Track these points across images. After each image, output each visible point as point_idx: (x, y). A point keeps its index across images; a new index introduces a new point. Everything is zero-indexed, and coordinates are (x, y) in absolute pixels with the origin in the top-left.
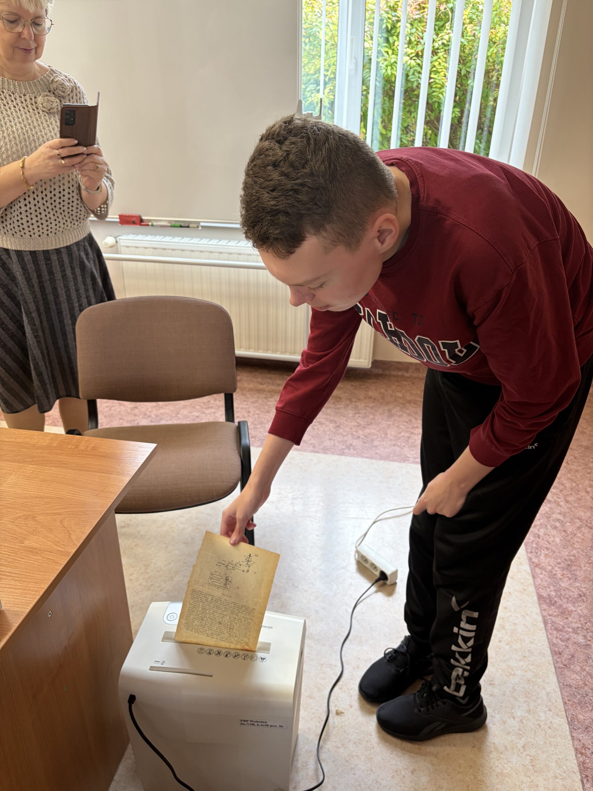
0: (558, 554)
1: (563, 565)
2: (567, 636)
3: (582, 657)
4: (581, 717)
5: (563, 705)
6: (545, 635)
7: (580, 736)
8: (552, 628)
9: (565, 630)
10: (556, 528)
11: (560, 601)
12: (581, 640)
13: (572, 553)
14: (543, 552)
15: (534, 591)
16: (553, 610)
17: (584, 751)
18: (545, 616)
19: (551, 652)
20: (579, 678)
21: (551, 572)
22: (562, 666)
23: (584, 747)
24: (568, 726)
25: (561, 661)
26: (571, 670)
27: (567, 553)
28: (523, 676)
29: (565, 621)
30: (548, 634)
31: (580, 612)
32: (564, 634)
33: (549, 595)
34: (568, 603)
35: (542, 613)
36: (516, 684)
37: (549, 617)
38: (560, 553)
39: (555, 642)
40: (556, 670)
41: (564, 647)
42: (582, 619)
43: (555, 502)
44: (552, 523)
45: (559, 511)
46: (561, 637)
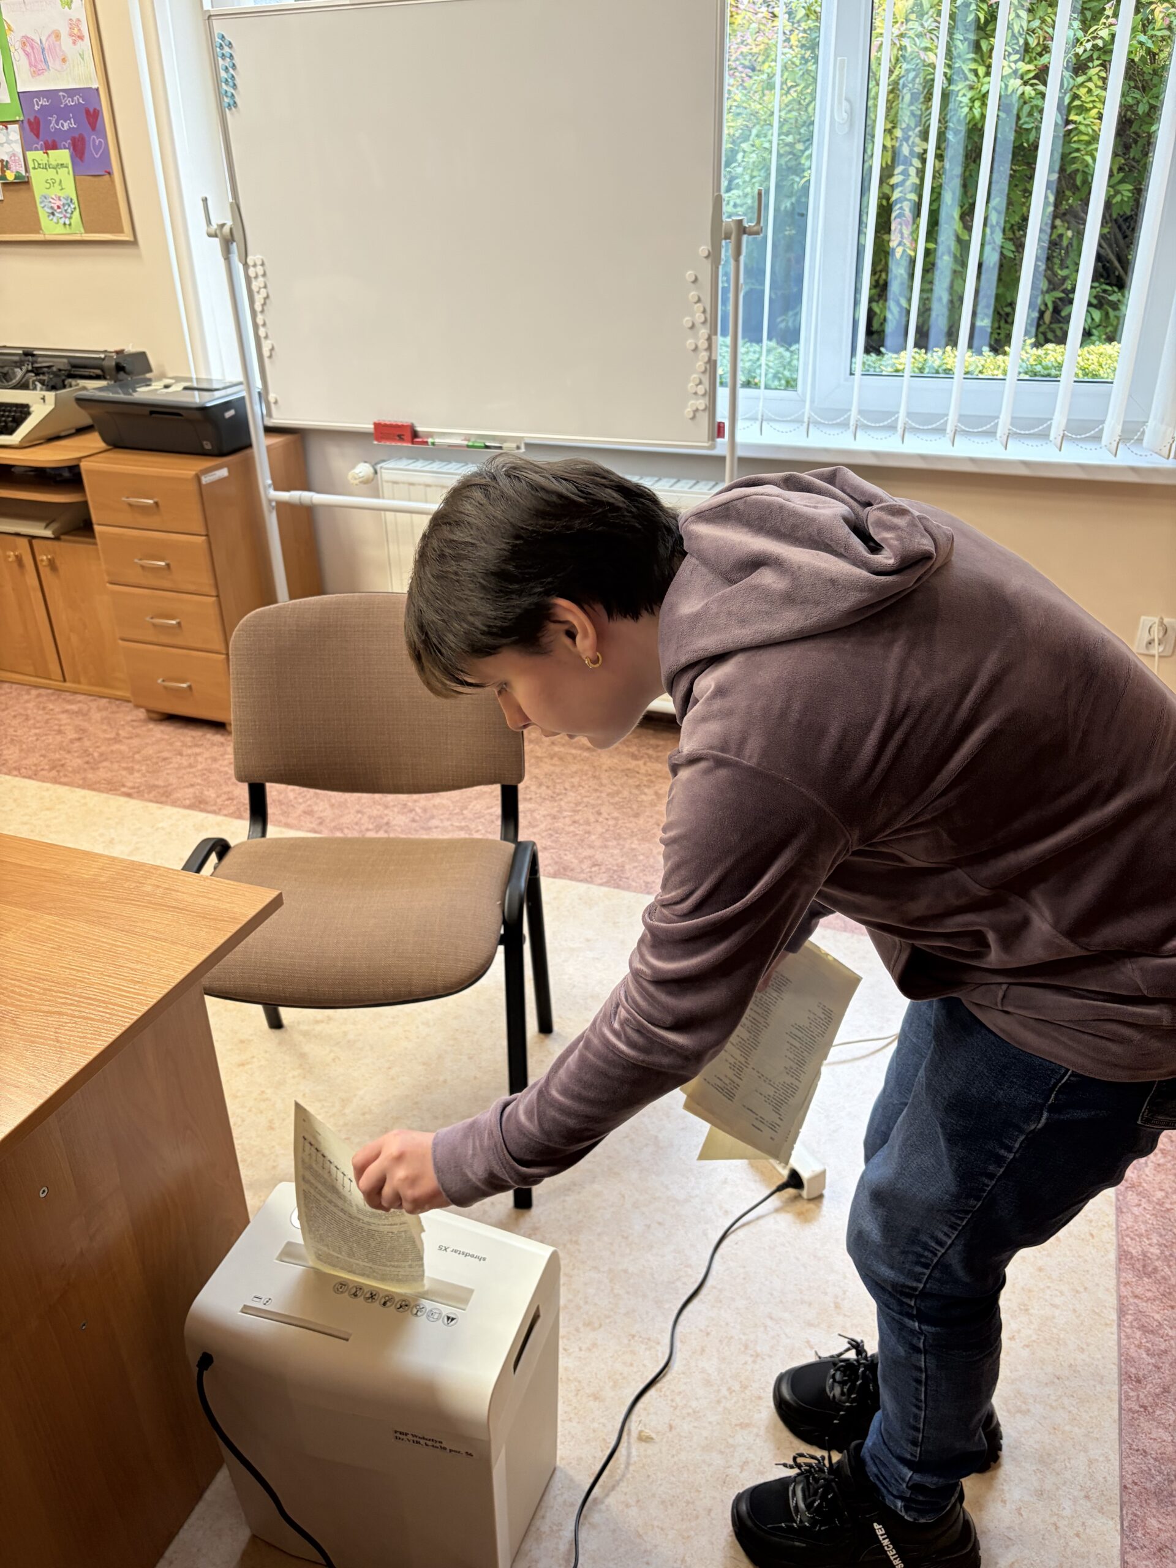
24: (1119, 1538)
25: (1138, 1396)
26: (1154, 1420)
28: (1045, 1418)
30: (1122, 1335)
32: (1157, 1340)
33: (1144, 1254)
35: (1118, 1290)
36: (1026, 1432)
37: (1131, 1300)
39: (1134, 1355)
40: (1120, 1414)
41: (1150, 1367)
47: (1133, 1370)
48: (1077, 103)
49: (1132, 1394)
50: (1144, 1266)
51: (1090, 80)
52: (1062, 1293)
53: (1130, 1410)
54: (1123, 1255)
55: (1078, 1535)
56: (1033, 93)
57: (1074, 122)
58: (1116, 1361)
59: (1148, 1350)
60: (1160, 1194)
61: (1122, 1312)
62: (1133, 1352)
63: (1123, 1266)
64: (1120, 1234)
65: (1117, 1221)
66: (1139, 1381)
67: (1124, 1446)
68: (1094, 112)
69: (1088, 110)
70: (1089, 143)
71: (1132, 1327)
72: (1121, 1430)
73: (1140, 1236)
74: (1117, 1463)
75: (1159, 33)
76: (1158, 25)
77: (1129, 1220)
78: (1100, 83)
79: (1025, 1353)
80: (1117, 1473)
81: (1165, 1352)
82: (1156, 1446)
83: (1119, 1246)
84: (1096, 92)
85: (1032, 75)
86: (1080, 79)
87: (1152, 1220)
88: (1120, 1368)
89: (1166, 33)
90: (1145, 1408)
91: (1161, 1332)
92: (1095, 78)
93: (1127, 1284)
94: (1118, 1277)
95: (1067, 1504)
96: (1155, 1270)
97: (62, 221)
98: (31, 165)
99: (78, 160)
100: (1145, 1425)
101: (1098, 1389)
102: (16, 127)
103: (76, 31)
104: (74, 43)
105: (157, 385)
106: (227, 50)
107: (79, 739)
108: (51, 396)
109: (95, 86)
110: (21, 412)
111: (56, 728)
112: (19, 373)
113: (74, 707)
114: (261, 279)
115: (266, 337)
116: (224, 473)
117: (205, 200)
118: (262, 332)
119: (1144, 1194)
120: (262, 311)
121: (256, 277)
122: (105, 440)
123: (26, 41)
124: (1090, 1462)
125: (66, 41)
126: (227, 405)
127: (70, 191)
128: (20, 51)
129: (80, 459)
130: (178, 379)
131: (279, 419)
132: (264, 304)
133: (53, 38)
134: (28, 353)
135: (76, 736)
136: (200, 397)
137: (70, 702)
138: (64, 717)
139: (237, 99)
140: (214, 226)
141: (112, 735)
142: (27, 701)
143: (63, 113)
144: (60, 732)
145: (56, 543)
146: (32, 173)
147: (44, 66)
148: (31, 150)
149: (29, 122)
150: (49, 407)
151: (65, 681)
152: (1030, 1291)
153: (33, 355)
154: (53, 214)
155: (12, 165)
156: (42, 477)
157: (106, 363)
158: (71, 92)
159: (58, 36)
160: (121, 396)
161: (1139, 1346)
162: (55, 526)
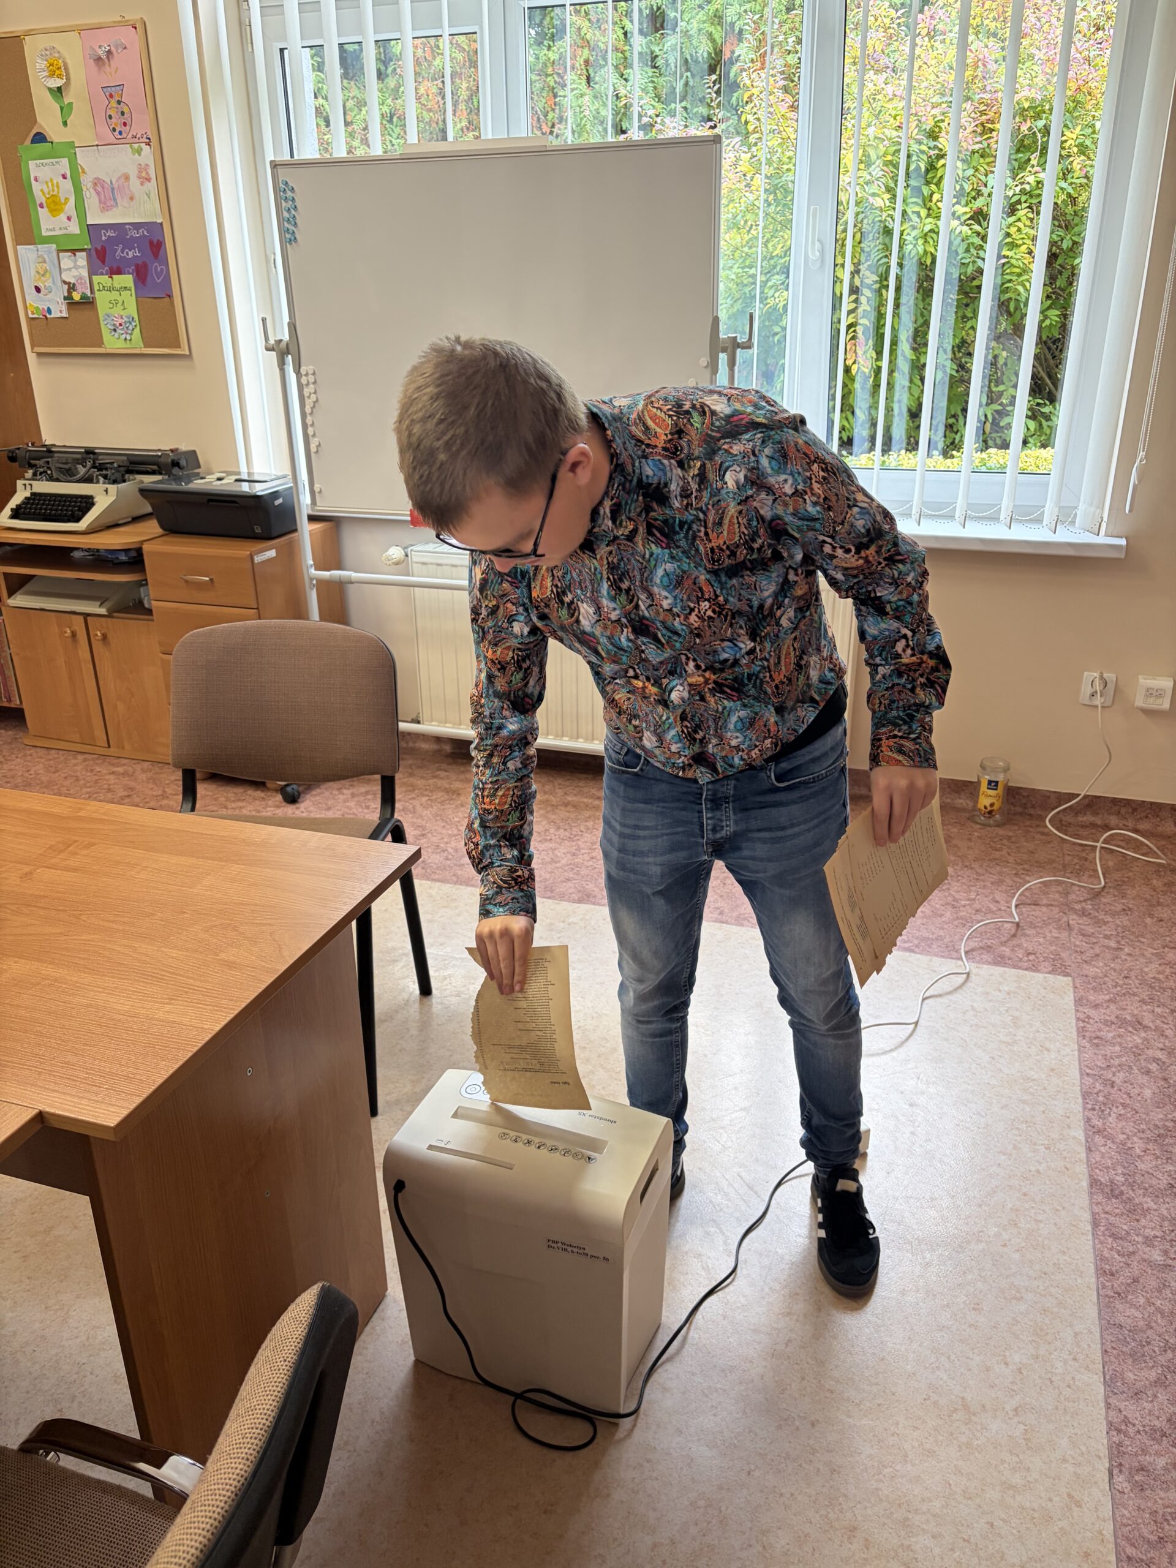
0: (1144, 1116)
1: (1148, 1134)
2: (1131, 1250)
3: (1153, 1283)
4: (1130, 1376)
6: (1091, 1243)
7: (1122, 1405)
8: (1106, 1233)
10: (1148, 1072)
11: (1131, 1192)
12: (1157, 1256)
13: (1170, 1116)
14: (1114, 1109)
15: (1086, 1171)
16: (1114, 1206)
17: (1123, 1427)
18: (1098, 1213)
19: (1097, 1269)
20: (1140, 1316)
21: (1124, 1144)
22: (1112, 1294)
23: (1126, 1421)
24: (1102, 1387)
25: (1113, 1286)
26: (1126, 1302)
27: (1161, 1116)
28: (1036, 1303)
29: (1135, 1224)
30: (1097, 1241)
31: (1165, 1212)
32: (1126, 1244)
33: (1112, 1181)
34: (1144, 1196)
35: (1091, 1209)
36: (1021, 1313)
37: (1103, 1216)
38: (1147, 1114)
40: (1098, 1299)
41: (1121, 1264)
42: (1166, 1224)
43: (1157, 1028)
44: (1144, 1064)
45: (1161, 1045)
46: (1119, 1248)
47: (1107, 1267)
48: (1009, 240)
49: (1107, 1284)
50: (1112, 1190)
51: (1019, 220)
52: (1044, 1212)
53: (1107, 1296)
54: (1094, 1183)
55: (1069, 1386)
56: (969, 232)
57: (1007, 257)
58: (1092, 1260)
59: (1118, 1252)
60: (1122, 1137)
61: (1095, 1224)
62: (1106, 1253)
63: (1094, 1190)
64: (1091, 1167)
65: (1088, 1157)
66: (1112, 1274)
67: (1103, 1322)
68: (1024, 248)
69: (1018, 246)
70: (1019, 275)
71: (1104, 1235)
72: (1100, 1310)
73: (1108, 1168)
74: (1098, 1335)
75: (1078, 181)
76: (1076, 175)
77: (1097, 1157)
78: (1028, 223)
79: (1017, 1256)
80: (1099, 1341)
81: (1134, 1253)
82: (1129, 1321)
83: (1090, 1176)
84: (1025, 230)
85: (968, 216)
86: (1012, 219)
87: (1117, 1156)
88: (1096, 1265)
89: (1085, 181)
90: (1119, 1294)
91: (1129, 1238)
92: (1024, 219)
93: (1098, 1204)
94: (1091, 1199)
95: (1059, 1364)
96: (1122, 1193)
97: (123, 337)
98: (96, 287)
99: (140, 284)
100: (1120, 1307)
101: (1079, 1281)
102: (84, 254)
103: (144, 174)
104: (142, 184)
105: (210, 478)
106: (289, 194)
107: (129, 796)
108: (112, 488)
109: (159, 221)
110: (87, 503)
111: (106, 787)
112: (82, 470)
113: (120, 770)
114: (312, 386)
115: (314, 435)
116: (272, 553)
117: (264, 320)
118: (310, 431)
119: (1110, 1138)
120: (311, 413)
121: (308, 384)
122: (162, 527)
123: (97, 183)
124: (1076, 1334)
125: (134, 183)
126: (275, 495)
127: (132, 310)
128: (92, 190)
129: (142, 542)
130: (229, 473)
131: (325, 507)
132: (313, 408)
133: (123, 179)
134: (90, 452)
135: (126, 793)
136: (250, 487)
137: (113, 765)
138: (112, 778)
139: (297, 236)
140: (272, 342)
141: (160, 792)
142: (75, 765)
143: (129, 244)
144: (109, 790)
145: (109, 620)
146: (97, 294)
147: (112, 203)
148: (96, 274)
149: (97, 250)
150: (110, 499)
151: (109, 746)
152: (1017, 1210)
153: (94, 453)
154: (115, 330)
155: (78, 287)
156: (101, 561)
157: (162, 460)
158: (136, 226)
159: (127, 178)
160: (174, 487)
161: (1111, 1249)
162: (108, 604)
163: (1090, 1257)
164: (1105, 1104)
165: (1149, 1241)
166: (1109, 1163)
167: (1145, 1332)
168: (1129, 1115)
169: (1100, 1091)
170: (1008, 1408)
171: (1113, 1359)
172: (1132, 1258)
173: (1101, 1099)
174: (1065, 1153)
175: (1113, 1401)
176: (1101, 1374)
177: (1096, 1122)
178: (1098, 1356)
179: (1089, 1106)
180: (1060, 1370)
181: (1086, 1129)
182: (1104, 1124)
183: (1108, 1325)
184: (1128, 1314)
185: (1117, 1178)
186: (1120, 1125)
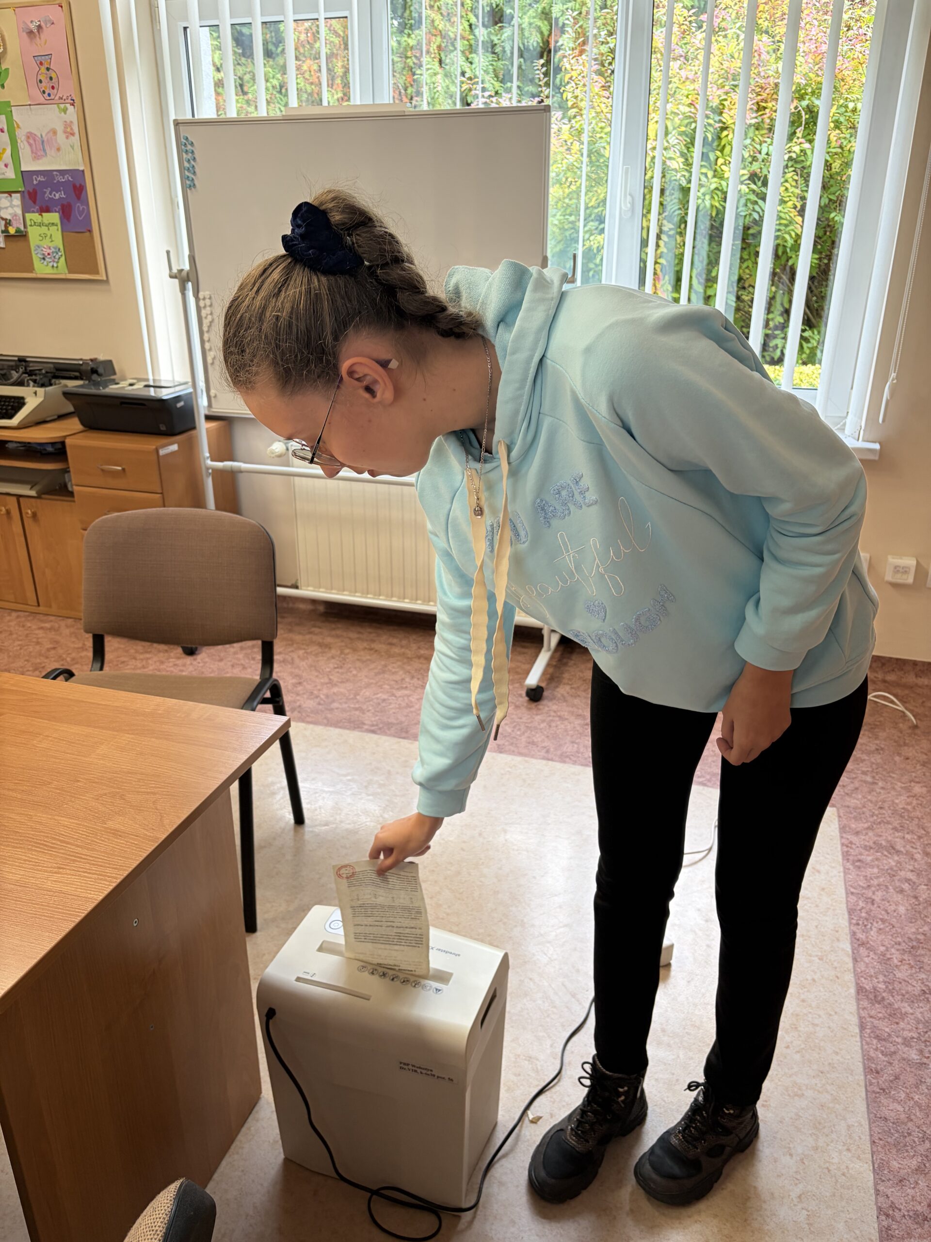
0: (899, 930)
1: (904, 946)
2: (892, 1049)
3: (912, 1080)
4: (895, 1164)
5: (869, 1145)
6: (859, 1044)
7: (889, 1192)
8: (872, 1035)
9: (890, 1040)
10: (902, 891)
11: (891, 998)
12: (914, 1055)
13: (921, 930)
14: (875, 924)
15: (853, 979)
16: (877, 1010)
17: (891, 1212)
18: (864, 1017)
19: (865, 1069)
20: (902, 1109)
21: (884, 955)
22: (878, 1090)
23: (893, 1206)
24: (872, 1175)
25: (878, 1082)
26: (890, 1097)
27: (913, 930)
28: (815, 1099)
29: (894, 1027)
30: (864, 1043)
31: (919, 1016)
32: (888, 1045)
33: (875, 988)
34: (902, 1001)
35: (859, 1014)
36: (802, 1109)
37: (868, 1019)
38: (902, 928)
39: (873, 1055)
40: (867, 1095)
41: (885, 1063)
42: (921, 1026)
43: (907, 853)
44: (898, 884)
45: (911, 868)
46: (883, 1049)
47: (873, 1066)
49: (874, 1081)
50: (875, 997)
51: (787, 181)
52: (820, 1016)
53: (874, 1092)
54: (860, 990)
55: (844, 1174)
56: (747, 190)
58: (861, 1060)
59: (882, 1052)
60: (882, 949)
61: (862, 1027)
62: (872, 1054)
63: (860, 997)
64: (857, 976)
65: (854, 967)
66: (878, 1072)
67: (872, 1115)
68: (790, 204)
69: (786, 202)
71: (870, 1037)
72: (868, 1105)
73: (871, 976)
74: (867, 1127)
75: (834, 150)
76: (832, 145)
77: (862, 966)
79: (797, 1057)
80: (868, 1133)
81: (895, 1053)
82: (893, 1114)
83: (857, 984)
87: (878, 966)
88: (864, 1064)
89: (839, 150)
90: (884, 1090)
93: (864, 1009)
94: (858, 1005)
95: (835, 1155)
96: (883, 998)
97: (51, 264)
98: (28, 223)
99: (65, 221)
100: (885, 1101)
101: (850, 1078)
102: (18, 195)
103: (69, 130)
104: (67, 138)
105: (123, 384)
106: (189, 147)
107: (54, 648)
108: (41, 391)
109: (81, 168)
110: (19, 403)
111: (35, 640)
112: (15, 375)
113: (47, 625)
114: (208, 309)
115: (210, 350)
116: (174, 447)
117: (168, 252)
118: (207, 346)
119: (871, 949)
120: (208, 332)
121: (205, 307)
122: (82, 423)
123: (30, 136)
124: (849, 1127)
125: (61, 136)
126: (178, 399)
127: (58, 241)
128: (25, 142)
129: (65, 437)
130: (139, 380)
131: (219, 409)
132: (209, 327)
133: (51, 133)
134: (22, 360)
135: (51, 646)
136: (155, 392)
137: (42, 621)
138: (40, 633)
139: (196, 182)
140: (175, 271)
141: (80, 645)
142: (9, 621)
143: (56, 187)
144: (38, 643)
145: (38, 501)
146: (29, 229)
147: (42, 153)
148: (29, 212)
149: (29, 193)
150: (39, 400)
151: (39, 605)
152: (797, 1015)
153: (25, 361)
154: (44, 259)
155: (14, 223)
156: (31, 451)
157: (83, 368)
158: (62, 172)
159: (55, 132)
160: (93, 391)
161: (876, 1049)
162: (38, 487)
163: (858, 1057)
164: (867, 919)
165: (907, 1042)
166: (872, 972)
167: (906, 1124)
168: (887, 929)
169: (863, 908)
170: (793, 1195)
171: (880, 1149)
172: (894, 1057)
173: (863, 915)
174: (835, 964)
175: (881, 1188)
176: (870, 1163)
177: (861, 936)
178: (867, 1146)
179: (854, 921)
180: (836, 1160)
181: (852, 943)
182: (867, 937)
183: (875, 1117)
184: (892, 1108)
185: (880, 986)
186: (880, 938)
